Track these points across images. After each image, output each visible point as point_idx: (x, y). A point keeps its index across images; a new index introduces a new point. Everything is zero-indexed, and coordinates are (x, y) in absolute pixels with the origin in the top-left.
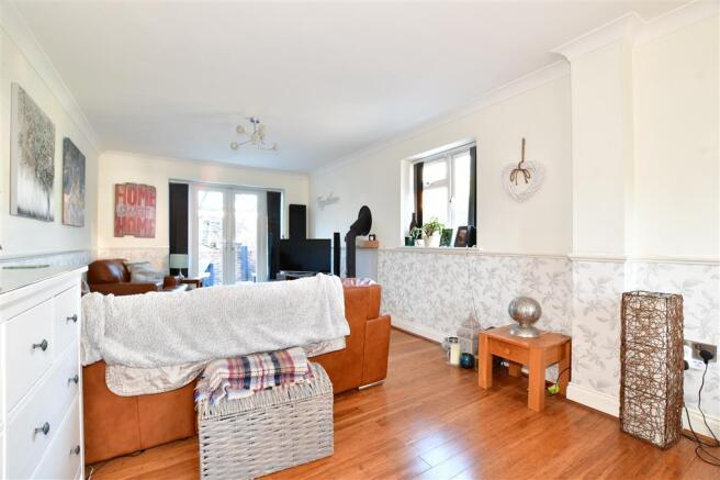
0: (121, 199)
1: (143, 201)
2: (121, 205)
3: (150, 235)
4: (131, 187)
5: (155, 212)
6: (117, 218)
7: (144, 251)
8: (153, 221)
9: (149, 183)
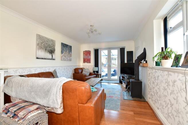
0: (84, 54)
1: (88, 54)
2: (84, 56)
3: (90, 62)
4: (86, 51)
5: (90, 57)
6: (84, 59)
7: (88, 66)
8: (90, 59)
9: (89, 50)
